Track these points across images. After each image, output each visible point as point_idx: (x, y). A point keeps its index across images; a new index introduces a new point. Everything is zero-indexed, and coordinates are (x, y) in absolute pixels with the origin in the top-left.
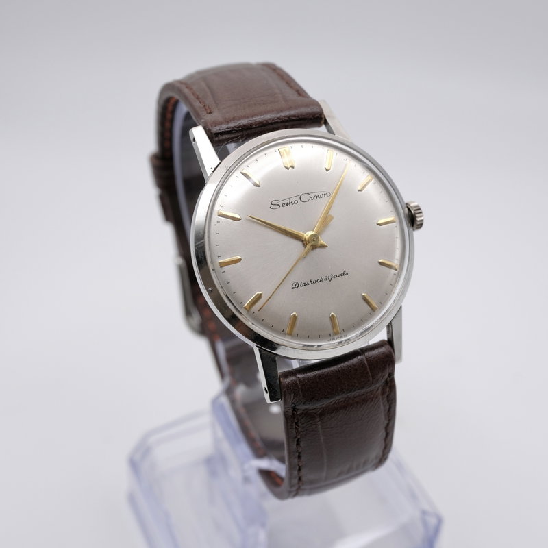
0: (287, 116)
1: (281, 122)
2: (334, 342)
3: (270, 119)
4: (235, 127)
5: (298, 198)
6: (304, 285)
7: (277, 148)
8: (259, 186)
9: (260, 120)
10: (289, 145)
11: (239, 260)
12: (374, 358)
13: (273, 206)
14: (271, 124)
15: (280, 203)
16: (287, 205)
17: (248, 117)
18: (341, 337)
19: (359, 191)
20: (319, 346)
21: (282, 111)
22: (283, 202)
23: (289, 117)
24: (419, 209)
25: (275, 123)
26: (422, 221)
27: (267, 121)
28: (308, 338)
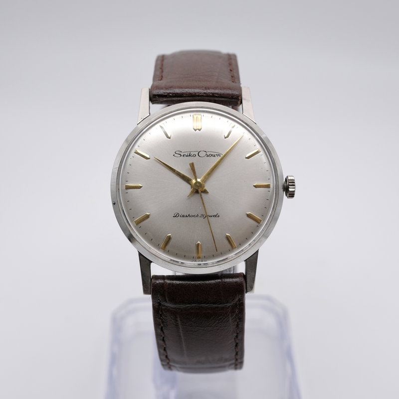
0: (211, 93)
1: (206, 96)
2: (195, 263)
3: (198, 93)
4: (170, 93)
5: (197, 153)
6: (183, 216)
7: (192, 114)
8: (170, 138)
9: (191, 92)
10: (202, 114)
11: (140, 187)
12: (227, 284)
13: (176, 155)
14: (198, 96)
15: (182, 154)
16: (187, 156)
17: (182, 88)
18: (202, 261)
19: (246, 158)
20: (182, 263)
21: (209, 89)
22: (185, 153)
23: (213, 94)
24: (294, 183)
25: (201, 96)
26: (294, 191)
27: (195, 93)
28: (176, 255)
